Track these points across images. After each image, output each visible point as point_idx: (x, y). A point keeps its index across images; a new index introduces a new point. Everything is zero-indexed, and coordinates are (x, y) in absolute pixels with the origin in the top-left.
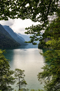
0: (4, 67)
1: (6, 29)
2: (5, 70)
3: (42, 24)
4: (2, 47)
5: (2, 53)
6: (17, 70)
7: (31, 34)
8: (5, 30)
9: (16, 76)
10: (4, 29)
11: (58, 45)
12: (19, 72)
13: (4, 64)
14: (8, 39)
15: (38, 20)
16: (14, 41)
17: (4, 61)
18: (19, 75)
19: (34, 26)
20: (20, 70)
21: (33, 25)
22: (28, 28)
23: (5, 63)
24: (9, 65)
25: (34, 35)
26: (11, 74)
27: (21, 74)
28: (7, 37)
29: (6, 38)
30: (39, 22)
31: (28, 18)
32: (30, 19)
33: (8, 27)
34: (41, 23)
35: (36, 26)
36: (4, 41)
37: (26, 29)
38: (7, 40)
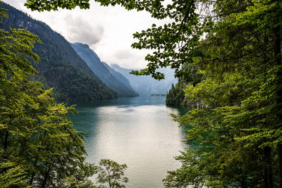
0: (70, 154)
1: (79, 53)
2: (71, 161)
3: (179, 23)
4: (68, 99)
5: (66, 112)
6: (104, 162)
7: (148, 47)
8: (76, 56)
9: (101, 181)
10: (75, 53)
11: (222, 94)
12: (111, 168)
13: (70, 143)
14: (85, 80)
15: (168, 14)
16: (100, 85)
17: (71, 136)
18: (110, 178)
19: (157, 27)
20: (115, 164)
21: (154, 25)
22: (140, 32)
23: (72, 140)
24: (82, 148)
25: (157, 50)
26: (87, 174)
27: (117, 176)
28: (82, 74)
29: (79, 76)
30: (171, 17)
31: (143, 8)
32: (147, 9)
33: (87, 46)
34: (177, 20)
35: (163, 28)
36: (74, 83)
37: (136, 35)
38: (80, 82)
